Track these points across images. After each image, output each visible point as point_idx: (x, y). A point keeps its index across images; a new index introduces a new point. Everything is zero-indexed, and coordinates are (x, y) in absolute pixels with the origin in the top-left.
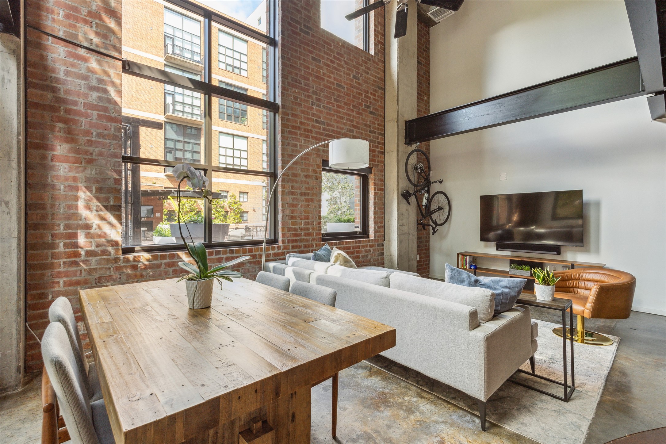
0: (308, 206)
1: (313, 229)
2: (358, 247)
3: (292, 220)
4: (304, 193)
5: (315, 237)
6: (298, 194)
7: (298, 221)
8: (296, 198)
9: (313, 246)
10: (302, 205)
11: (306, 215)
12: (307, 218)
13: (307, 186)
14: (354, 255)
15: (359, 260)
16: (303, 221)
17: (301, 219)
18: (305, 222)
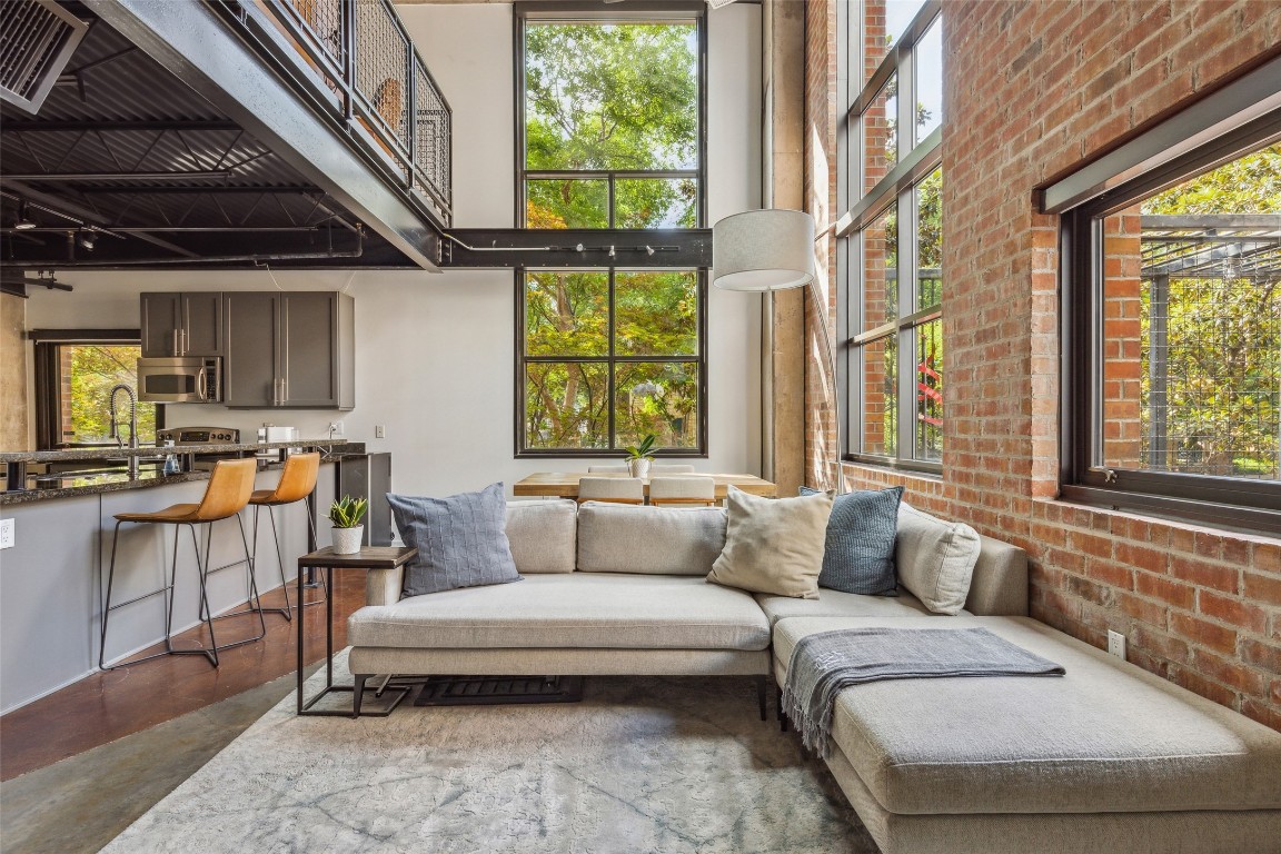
0: (994, 368)
1: (1008, 446)
2: (1220, 578)
3: (962, 418)
4: (985, 331)
5: (1012, 476)
6: (971, 340)
7: (973, 419)
8: (968, 353)
9: (1007, 505)
10: (979, 371)
11: (989, 400)
12: (992, 409)
13: (990, 306)
14: (1186, 612)
15: (1226, 659)
16: (984, 420)
17: (978, 414)
18: (987, 423)
